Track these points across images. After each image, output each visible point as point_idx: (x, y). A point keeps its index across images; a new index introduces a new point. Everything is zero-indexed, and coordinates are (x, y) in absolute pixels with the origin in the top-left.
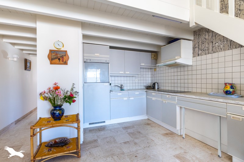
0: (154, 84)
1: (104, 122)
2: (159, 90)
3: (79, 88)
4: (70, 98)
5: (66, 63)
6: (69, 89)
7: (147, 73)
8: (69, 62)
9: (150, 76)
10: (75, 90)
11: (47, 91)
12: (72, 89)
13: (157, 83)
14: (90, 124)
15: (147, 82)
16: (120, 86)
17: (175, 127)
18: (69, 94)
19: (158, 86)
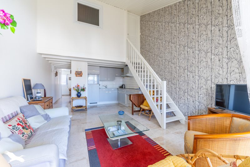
0: (123, 85)
1: (97, 103)
2: (125, 88)
3: (86, 86)
4: (83, 90)
5: (81, 76)
6: (83, 86)
7: (120, 79)
8: (82, 76)
9: (122, 81)
10: (85, 87)
11: (75, 87)
12: (84, 87)
13: (124, 85)
14: (90, 103)
15: (120, 84)
16: (105, 86)
17: (125, 103)
18: (83, 88)
19: (125, 86)
